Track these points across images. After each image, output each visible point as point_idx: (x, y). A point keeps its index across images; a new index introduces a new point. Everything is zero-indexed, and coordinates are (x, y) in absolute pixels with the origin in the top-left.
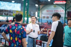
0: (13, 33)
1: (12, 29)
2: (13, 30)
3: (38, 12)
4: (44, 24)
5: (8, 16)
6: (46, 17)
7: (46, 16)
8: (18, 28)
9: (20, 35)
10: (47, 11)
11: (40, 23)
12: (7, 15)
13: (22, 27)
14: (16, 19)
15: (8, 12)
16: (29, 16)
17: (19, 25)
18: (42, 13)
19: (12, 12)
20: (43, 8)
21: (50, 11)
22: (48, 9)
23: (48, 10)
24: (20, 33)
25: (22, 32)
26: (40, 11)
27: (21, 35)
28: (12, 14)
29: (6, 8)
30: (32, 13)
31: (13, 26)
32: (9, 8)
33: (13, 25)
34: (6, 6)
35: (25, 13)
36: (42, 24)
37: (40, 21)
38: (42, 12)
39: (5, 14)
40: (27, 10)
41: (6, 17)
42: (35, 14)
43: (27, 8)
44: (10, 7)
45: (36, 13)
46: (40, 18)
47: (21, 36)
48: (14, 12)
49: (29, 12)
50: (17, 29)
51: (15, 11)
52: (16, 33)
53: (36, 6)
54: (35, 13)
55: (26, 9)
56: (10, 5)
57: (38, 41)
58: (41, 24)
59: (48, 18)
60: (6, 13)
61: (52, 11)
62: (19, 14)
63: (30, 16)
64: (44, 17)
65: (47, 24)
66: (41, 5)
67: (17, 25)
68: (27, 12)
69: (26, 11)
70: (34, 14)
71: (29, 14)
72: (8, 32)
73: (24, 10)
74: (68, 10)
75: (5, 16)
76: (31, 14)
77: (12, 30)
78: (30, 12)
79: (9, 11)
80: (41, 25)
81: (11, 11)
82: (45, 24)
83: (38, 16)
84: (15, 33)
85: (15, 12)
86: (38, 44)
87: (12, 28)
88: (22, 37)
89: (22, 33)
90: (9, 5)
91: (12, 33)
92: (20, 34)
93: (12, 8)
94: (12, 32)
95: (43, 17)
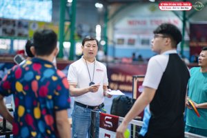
0: (25, 93)
1: (22, 80)
2: (27, 85)
3: (104, 25)
4: (121, 63)
5: (15, 38)
6: (126, 41)
7: (126, 37)
8: (42, 76)
9: (49, 100)
10: (130, 23)
11: (110, 59)
12: (10, 34)
13: (56, 75)
14: (36, 48)
15: (14, 25)
16: (77, 38)
17: (47, 66)
18: (114, 29)
19: (26, 27)
20: (117, 12)
21: (139, 22)
22: (132, 16)
23: (131, 19)
24: (49, 94)
25: (57, 91)
26: (110, 24)
27: (53, 98)
28: (26, 32)
29: (9, 13)
30: (86, 28)
31: (27, 69)
32: (17, 12)
33: (27, 66)
34: (9, 6)
35: (66, 28)
36: (116, 61)
37: (110, 51)
38: (113, 24)
39: (5, 31)
40: (72, 20)
41: (8, 42)
42: (95, 32)
43: (71, 12)
44: (19, 10)
45: (98, 29)
46: (110, 44)
47: (52, 102)
48: (31, 26)
49: (76, 25)
50: (39, 81)
51: (35, 23)
52: (38, 92)
53: (97, 8)
54: (95, 28)
55: (67, 17)
56: (20, 6)
57: (106, 117)
58: (113, 62)
59: (131, 42)
60: (9, 28)
61: (145, 23)
62: (44, 31)
63: (80, 36)
64: (121, 41)
65: (130, 61)
66: (111, 3)
67: (40, 66)
68: (71, 27)
69: (67, 24)
70: (92, 31)
71: (76, 33)
72: (11, 89)
73: (63, 21)
74: (192, 20)
75: (5, 38)
76: (82, 31)
77: (22, 83)
78: (80, 26)
79: (17, 23)
80: (111, 65)
81: (24, 24)
82: (125, 60)
83: (104, 37)
84: (34, 93)
85: (34, 26)
86: (105, 125)
87: (23, 76)
88: (55, 105)
89: (57, 94)
90: (18, 4)
91: (22, 93)
92: (50, 97)
93: (26, 14)
94: (24, 90)
95: (119, 40)
